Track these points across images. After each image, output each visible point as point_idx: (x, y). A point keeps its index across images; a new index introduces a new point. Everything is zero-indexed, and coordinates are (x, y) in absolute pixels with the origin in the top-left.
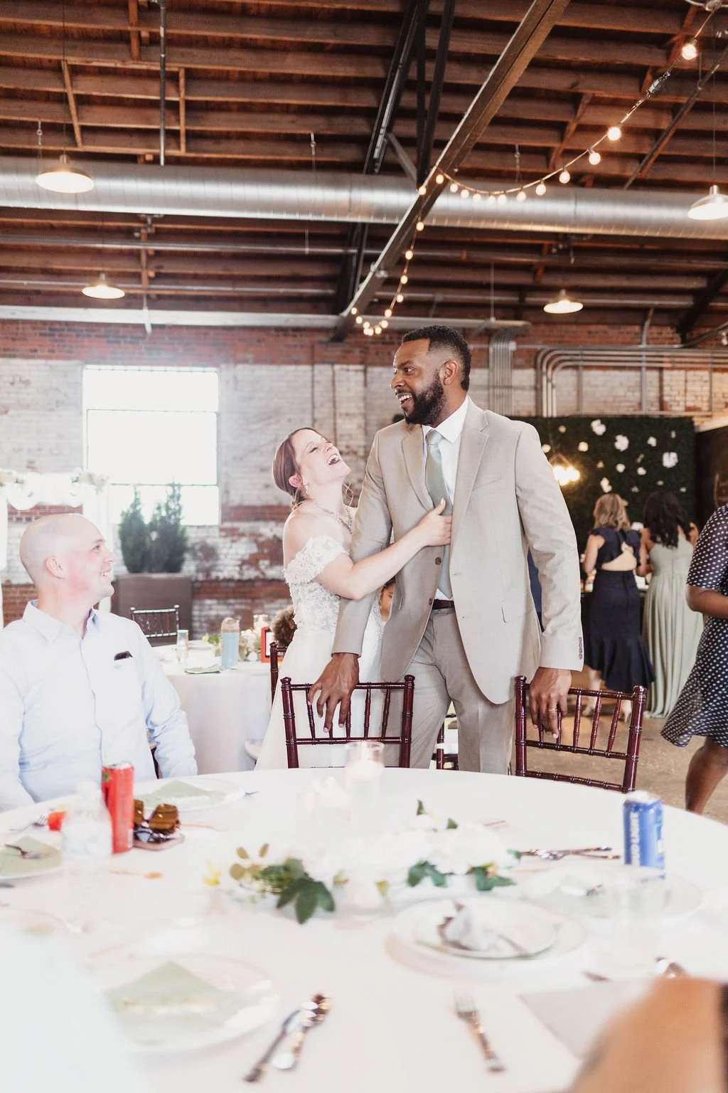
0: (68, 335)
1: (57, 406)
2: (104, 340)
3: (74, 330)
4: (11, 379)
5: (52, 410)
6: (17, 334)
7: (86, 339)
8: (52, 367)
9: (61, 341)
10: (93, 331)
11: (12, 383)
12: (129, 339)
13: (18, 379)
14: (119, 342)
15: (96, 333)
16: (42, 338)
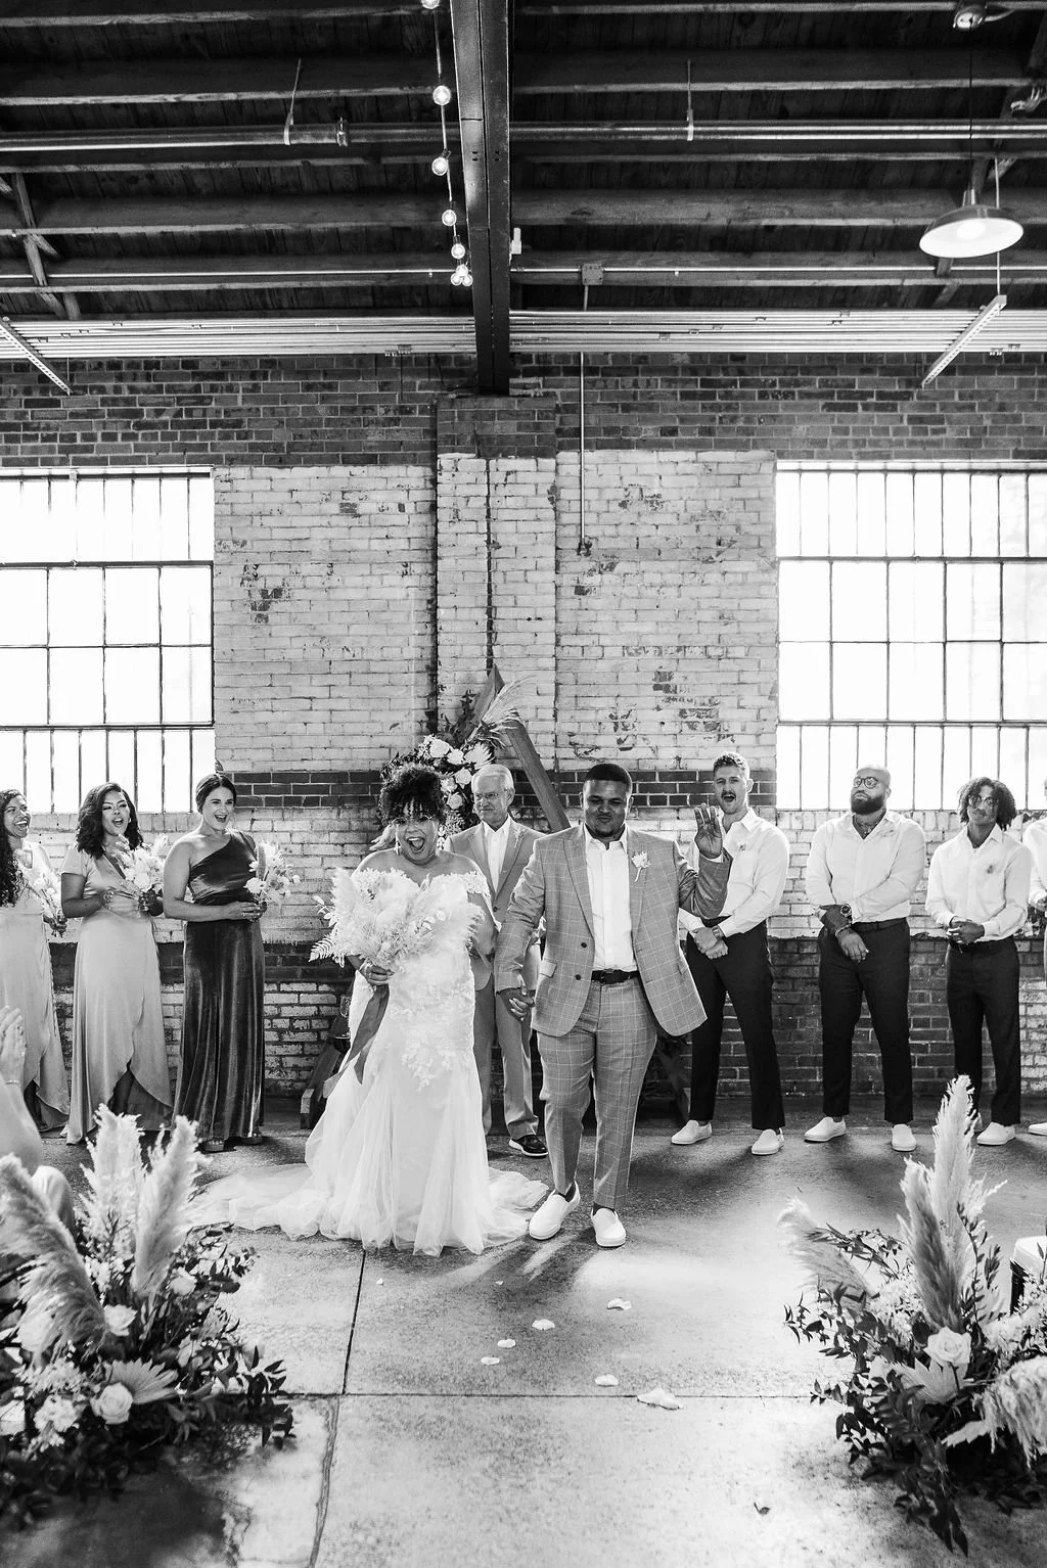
0: (743, 396)
1: (719, 554)
2: (821, 402)
3: (757, 383)
4: (621, 495)
5: (709, 560)
6: (635, 398)
7: (781, 402)
8: (708, 468)
9: (729, 407)
10: (797, 384)
11: (623, 504)
12: (874, 400)
13: (635, 494)
14: (854, 408)
15: (805, 389)
16: (687, 403)
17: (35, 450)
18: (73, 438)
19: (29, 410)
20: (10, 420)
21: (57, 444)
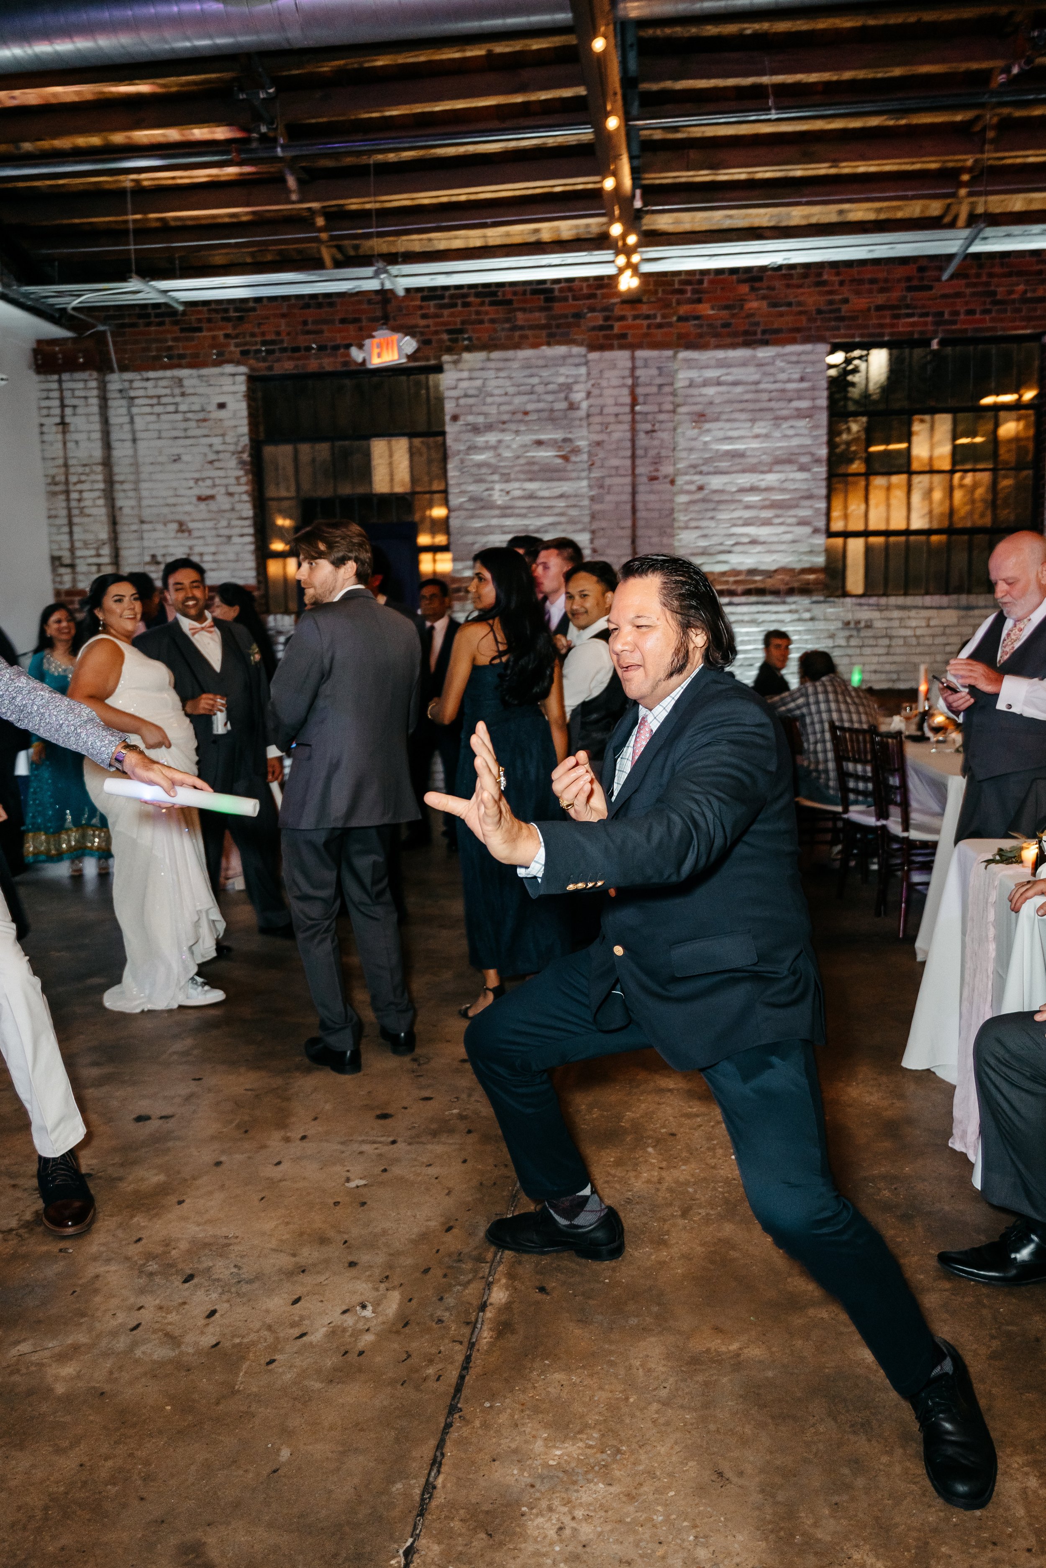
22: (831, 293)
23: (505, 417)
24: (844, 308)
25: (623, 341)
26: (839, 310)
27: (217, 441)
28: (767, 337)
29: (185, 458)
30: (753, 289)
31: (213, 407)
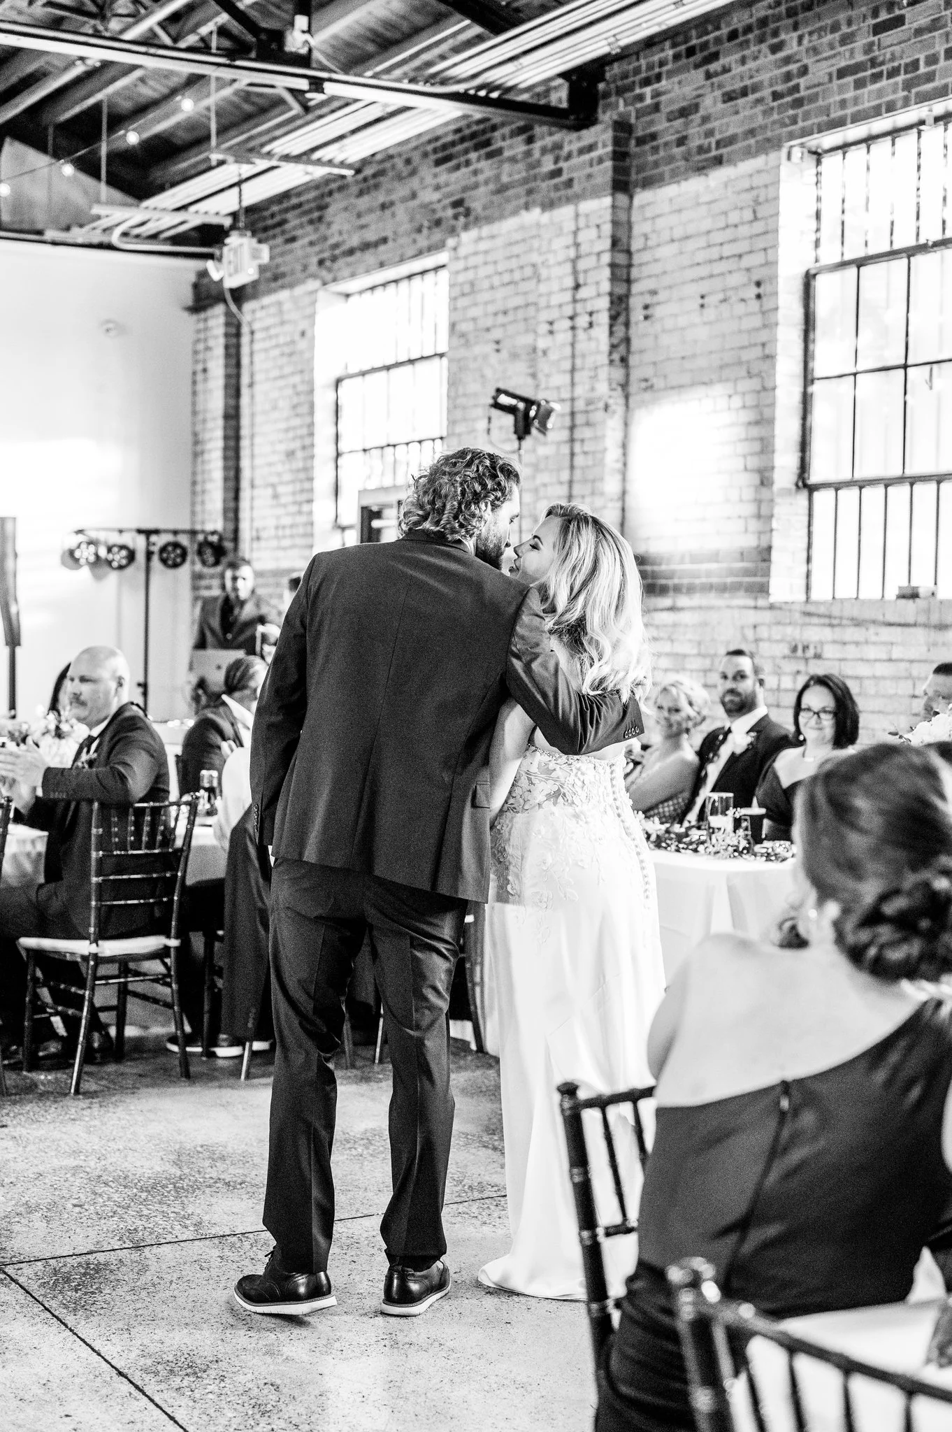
17: (880, 94)
18: (915, 65)
19: (876, 39)
20: (860, 57)
21: (900, 79)
22: (788, 60)
23: (489, 322)
24: (803, 82)
25: (570, 192)
26: (796, 88)
27: (296, 379)
28: (723, 151)
29: (281, 404)
30: (709, 76)
31: (297, 337)
